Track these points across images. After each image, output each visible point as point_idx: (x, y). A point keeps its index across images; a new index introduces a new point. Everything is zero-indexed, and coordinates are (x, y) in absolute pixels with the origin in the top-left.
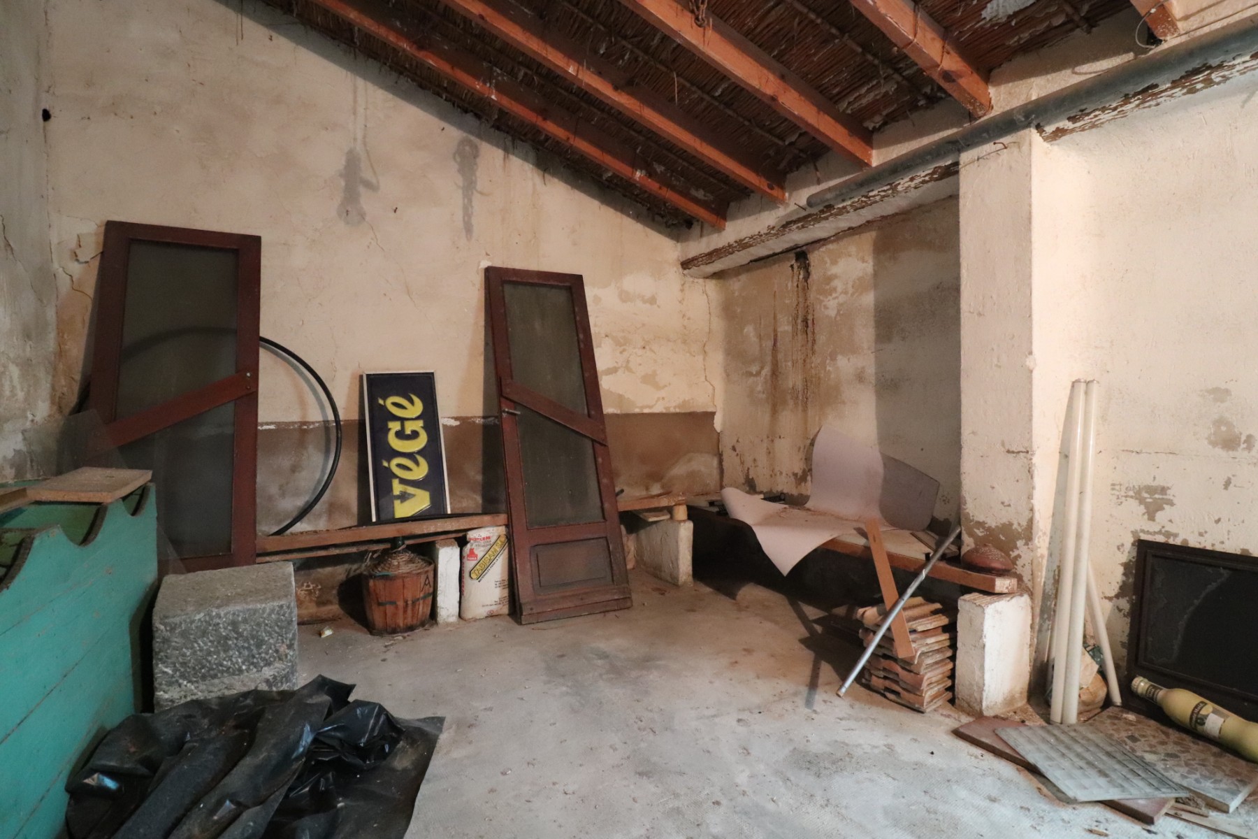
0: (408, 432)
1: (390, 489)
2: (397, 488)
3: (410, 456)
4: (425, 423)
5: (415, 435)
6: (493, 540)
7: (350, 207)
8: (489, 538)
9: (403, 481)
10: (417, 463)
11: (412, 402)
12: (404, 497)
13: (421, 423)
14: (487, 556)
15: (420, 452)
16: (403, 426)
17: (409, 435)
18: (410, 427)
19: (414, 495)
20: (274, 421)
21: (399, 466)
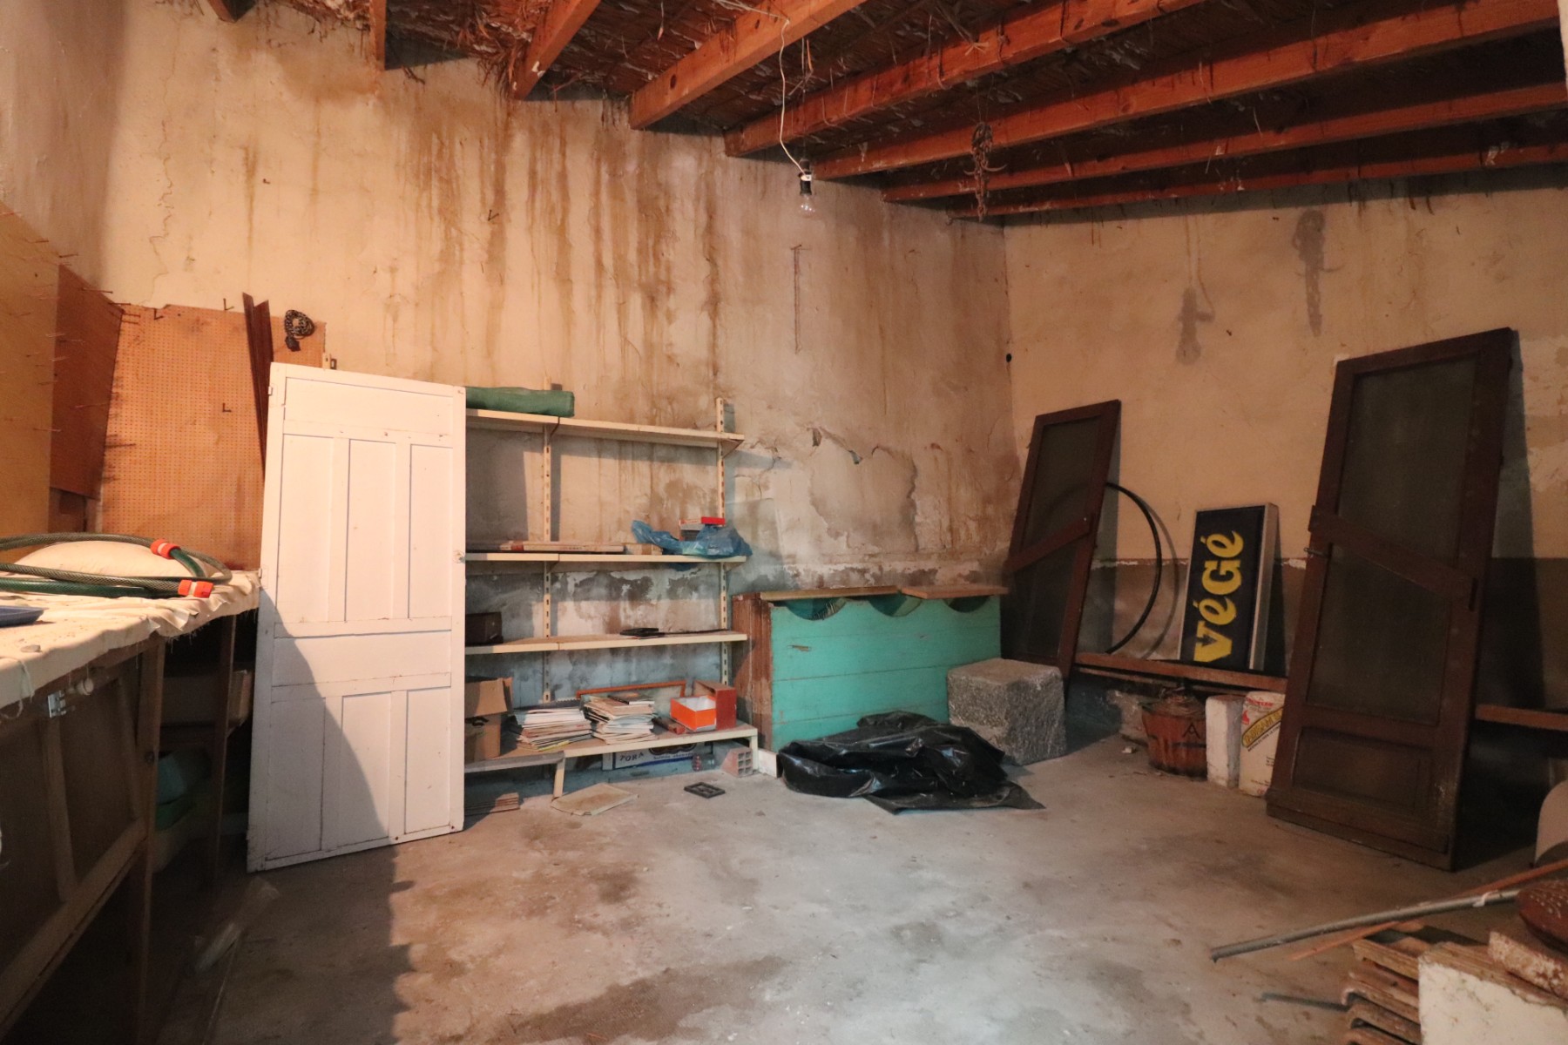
0: (1223, 572)
1: (1195, 630)
2: (1201, 630)
3: (1220, 599)
4: (1241, 565)
5: (1229, 576)
6: (1273, 709)
7: (1188, 348)
8: (1271, 704)
9: (1209, 625)
10: (1225, 607)
11: (1232, 540)
12: (1206, 641)
13: (1237, 564)
14: (1259, 723)
15: (1230, 596)
16: (1219, 566)
17: (1223, 576)
18: (1226, 567)
19: (1215, 641)
20: (1135, 557)
21: (1207, 608)
